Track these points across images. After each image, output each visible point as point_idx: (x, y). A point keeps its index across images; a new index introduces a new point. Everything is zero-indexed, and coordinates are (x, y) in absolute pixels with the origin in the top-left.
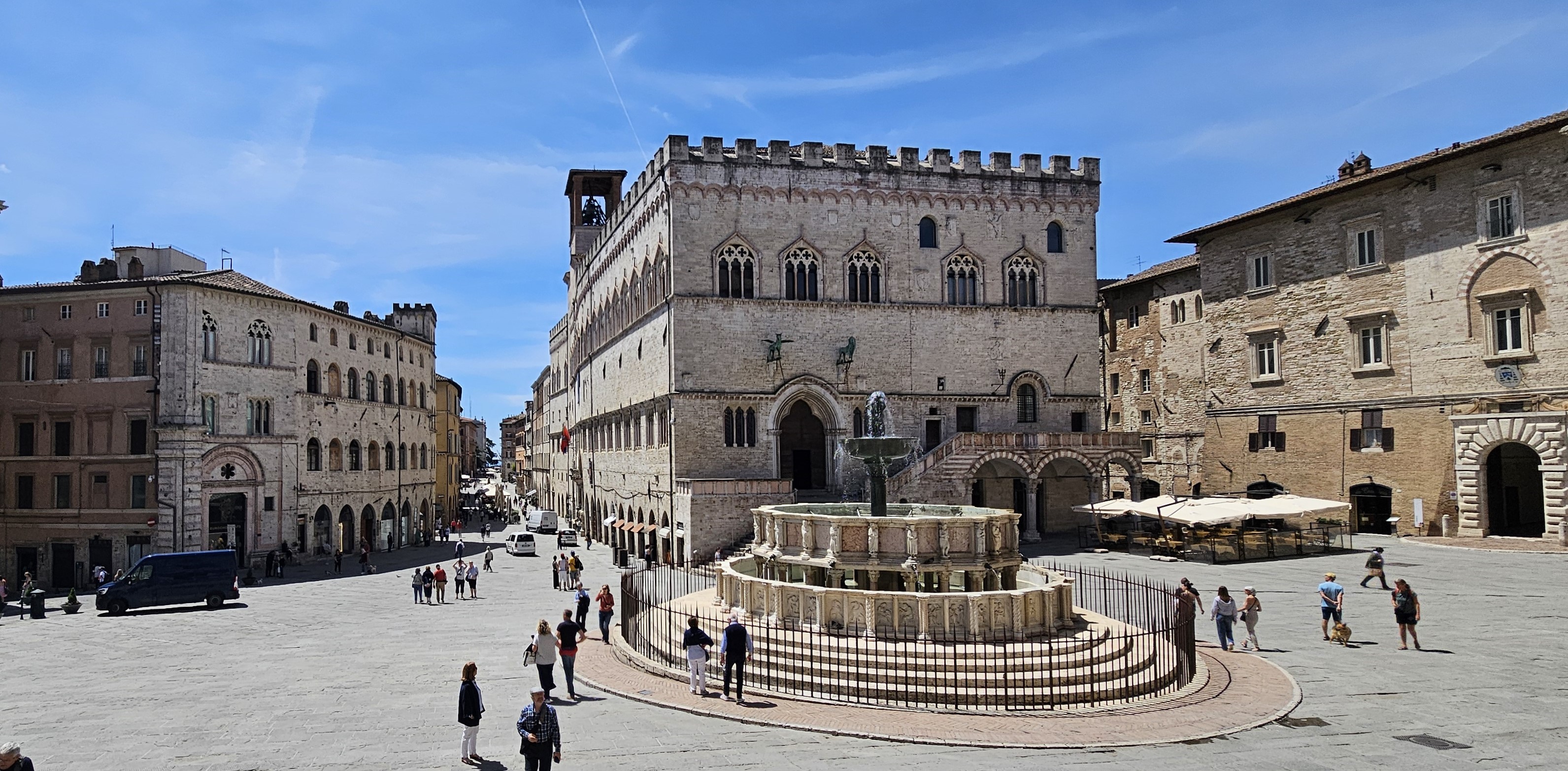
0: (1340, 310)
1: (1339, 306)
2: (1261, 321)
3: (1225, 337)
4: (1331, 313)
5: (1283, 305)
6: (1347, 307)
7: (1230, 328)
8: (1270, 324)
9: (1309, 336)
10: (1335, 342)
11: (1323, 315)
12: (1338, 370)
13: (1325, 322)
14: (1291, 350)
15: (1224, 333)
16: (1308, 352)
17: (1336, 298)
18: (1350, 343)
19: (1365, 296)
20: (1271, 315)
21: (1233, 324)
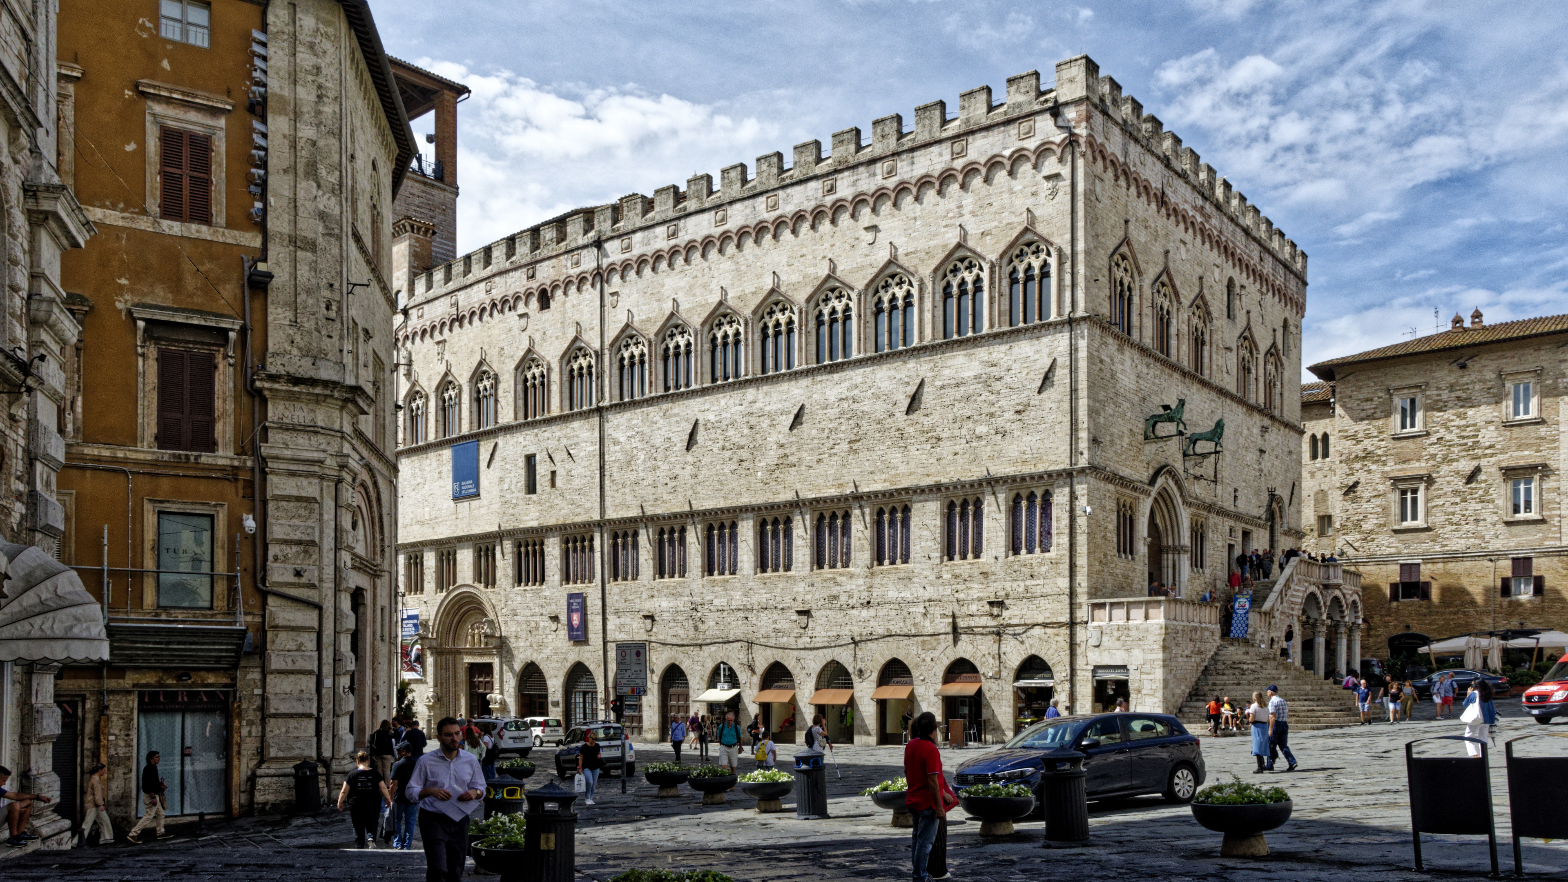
0: (1493, 460)
1: (1492, 455)
2: (1405, 466)
3: (1362, 480)
4: (1483, 462)
5: (1432, 450)
6: (1501, 457)
7: (1369, 471)
8: (1418, 467)
9: (1459, 484)
10: (1486, 492)
11: (1475, 463)
12: (1489, 519)
13: (1477, 470)
14: (1439, 497)
15: (1361, 476)
16: (1458, 500)
17: (1491, 447)
18: (1501, 494)
19: (1520, 447)
20: (1418, 460)
21: (1374, 467)
